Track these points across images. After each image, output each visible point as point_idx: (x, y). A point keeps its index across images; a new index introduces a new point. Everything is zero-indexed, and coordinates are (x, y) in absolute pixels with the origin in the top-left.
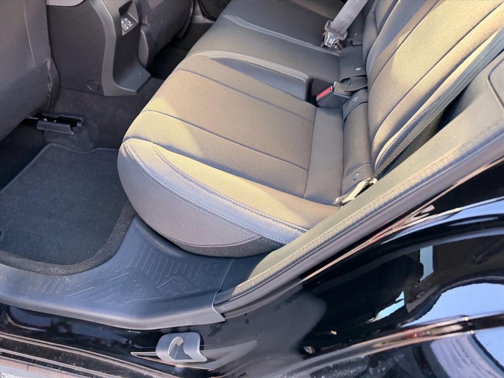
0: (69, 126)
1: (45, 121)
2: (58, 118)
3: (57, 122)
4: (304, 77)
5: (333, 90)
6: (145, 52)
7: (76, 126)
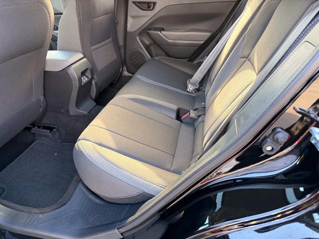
0: (49, 131)
1: (36, 128)
2: (43, 126)
3: (42, 129)
4: (175, 107)
5: (190, 114)
6: (94, 92)
7: (53, 131)
